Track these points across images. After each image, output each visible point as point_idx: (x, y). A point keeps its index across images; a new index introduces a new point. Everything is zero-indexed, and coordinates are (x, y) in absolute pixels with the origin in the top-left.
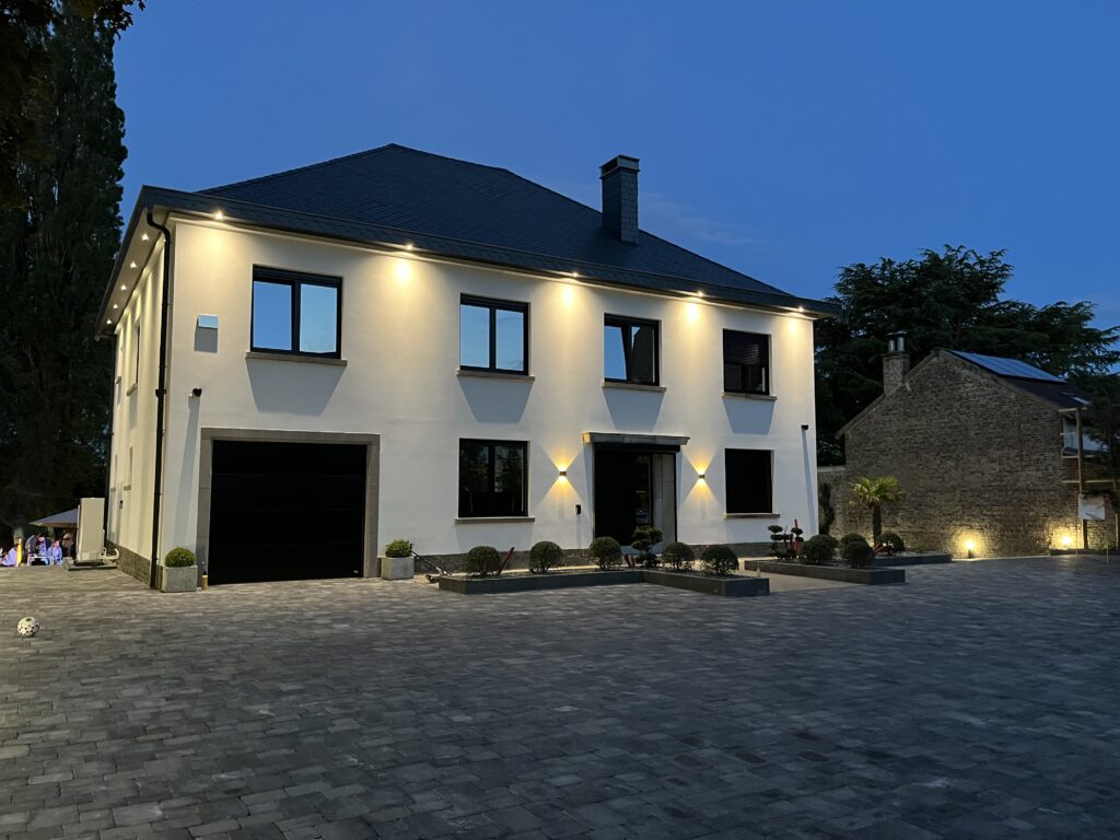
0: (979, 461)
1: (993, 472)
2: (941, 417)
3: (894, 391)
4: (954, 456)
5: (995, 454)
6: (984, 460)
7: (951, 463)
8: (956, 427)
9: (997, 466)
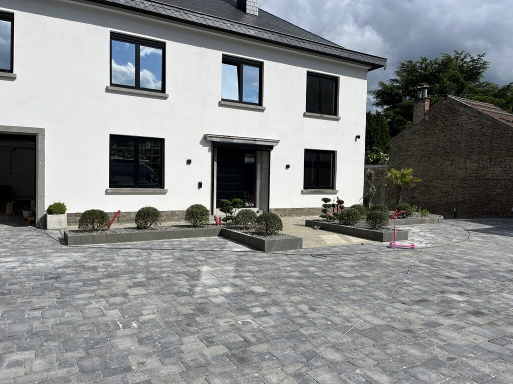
0: (465, 162)
1: (473, 168)
2: (445, 136)
3: (419, 121)
4: (451, 159)
5: (475, 157)
6: (468, 161)
7: (448, 163)
8: (453, 142)
9: (476, 165)
